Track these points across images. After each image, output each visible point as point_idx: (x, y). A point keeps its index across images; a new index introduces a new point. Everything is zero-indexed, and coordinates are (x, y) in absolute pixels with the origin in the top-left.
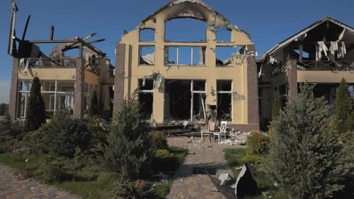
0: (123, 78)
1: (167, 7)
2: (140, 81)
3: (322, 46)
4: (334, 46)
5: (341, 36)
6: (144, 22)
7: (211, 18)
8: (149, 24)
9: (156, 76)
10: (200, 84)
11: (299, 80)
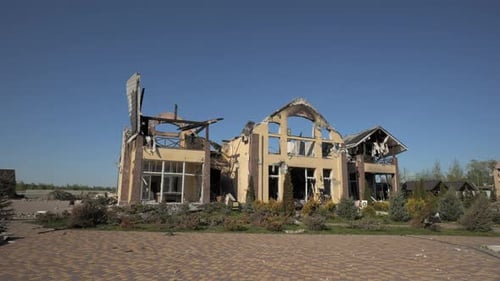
0: (258, 164)
1: (288, 106)
2: (270, 167)
3: (376, 146)
4: (382, 145)
5: (386, 140)
6: (272, 116)
7: (318, 120)
8: (276, 118)
9: (281, 163)
10: (311, 172)
11: (366, 170)
